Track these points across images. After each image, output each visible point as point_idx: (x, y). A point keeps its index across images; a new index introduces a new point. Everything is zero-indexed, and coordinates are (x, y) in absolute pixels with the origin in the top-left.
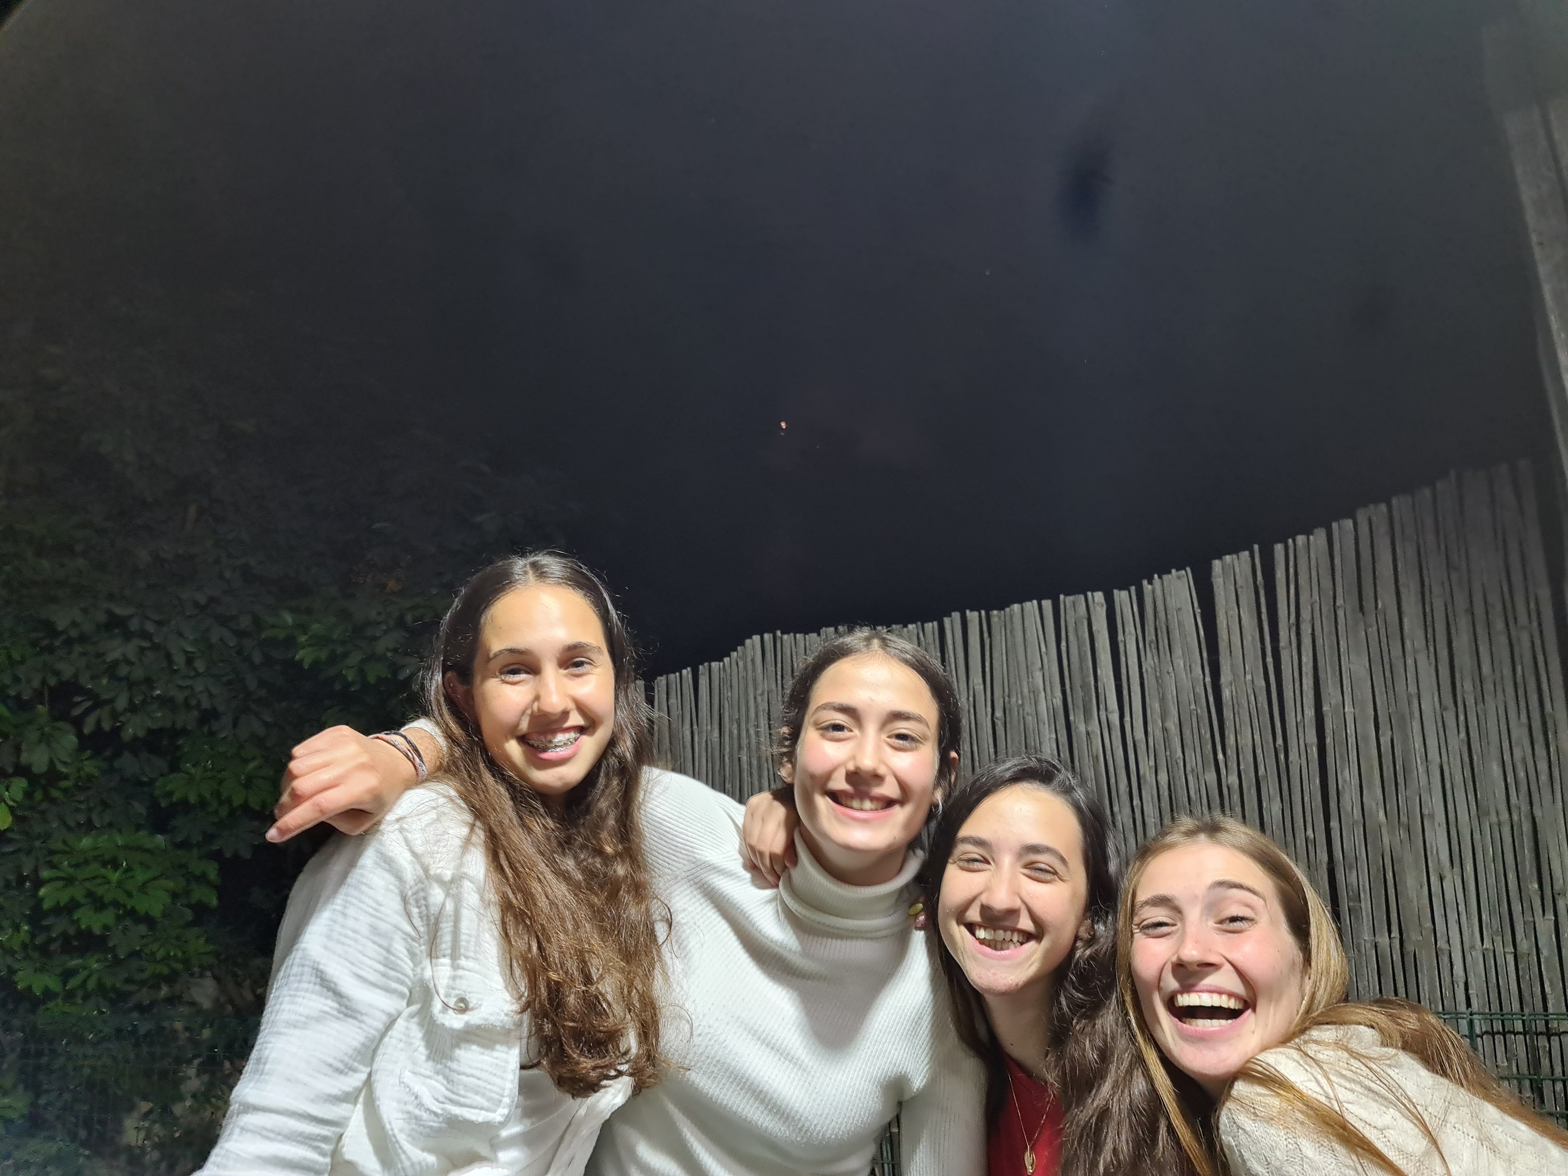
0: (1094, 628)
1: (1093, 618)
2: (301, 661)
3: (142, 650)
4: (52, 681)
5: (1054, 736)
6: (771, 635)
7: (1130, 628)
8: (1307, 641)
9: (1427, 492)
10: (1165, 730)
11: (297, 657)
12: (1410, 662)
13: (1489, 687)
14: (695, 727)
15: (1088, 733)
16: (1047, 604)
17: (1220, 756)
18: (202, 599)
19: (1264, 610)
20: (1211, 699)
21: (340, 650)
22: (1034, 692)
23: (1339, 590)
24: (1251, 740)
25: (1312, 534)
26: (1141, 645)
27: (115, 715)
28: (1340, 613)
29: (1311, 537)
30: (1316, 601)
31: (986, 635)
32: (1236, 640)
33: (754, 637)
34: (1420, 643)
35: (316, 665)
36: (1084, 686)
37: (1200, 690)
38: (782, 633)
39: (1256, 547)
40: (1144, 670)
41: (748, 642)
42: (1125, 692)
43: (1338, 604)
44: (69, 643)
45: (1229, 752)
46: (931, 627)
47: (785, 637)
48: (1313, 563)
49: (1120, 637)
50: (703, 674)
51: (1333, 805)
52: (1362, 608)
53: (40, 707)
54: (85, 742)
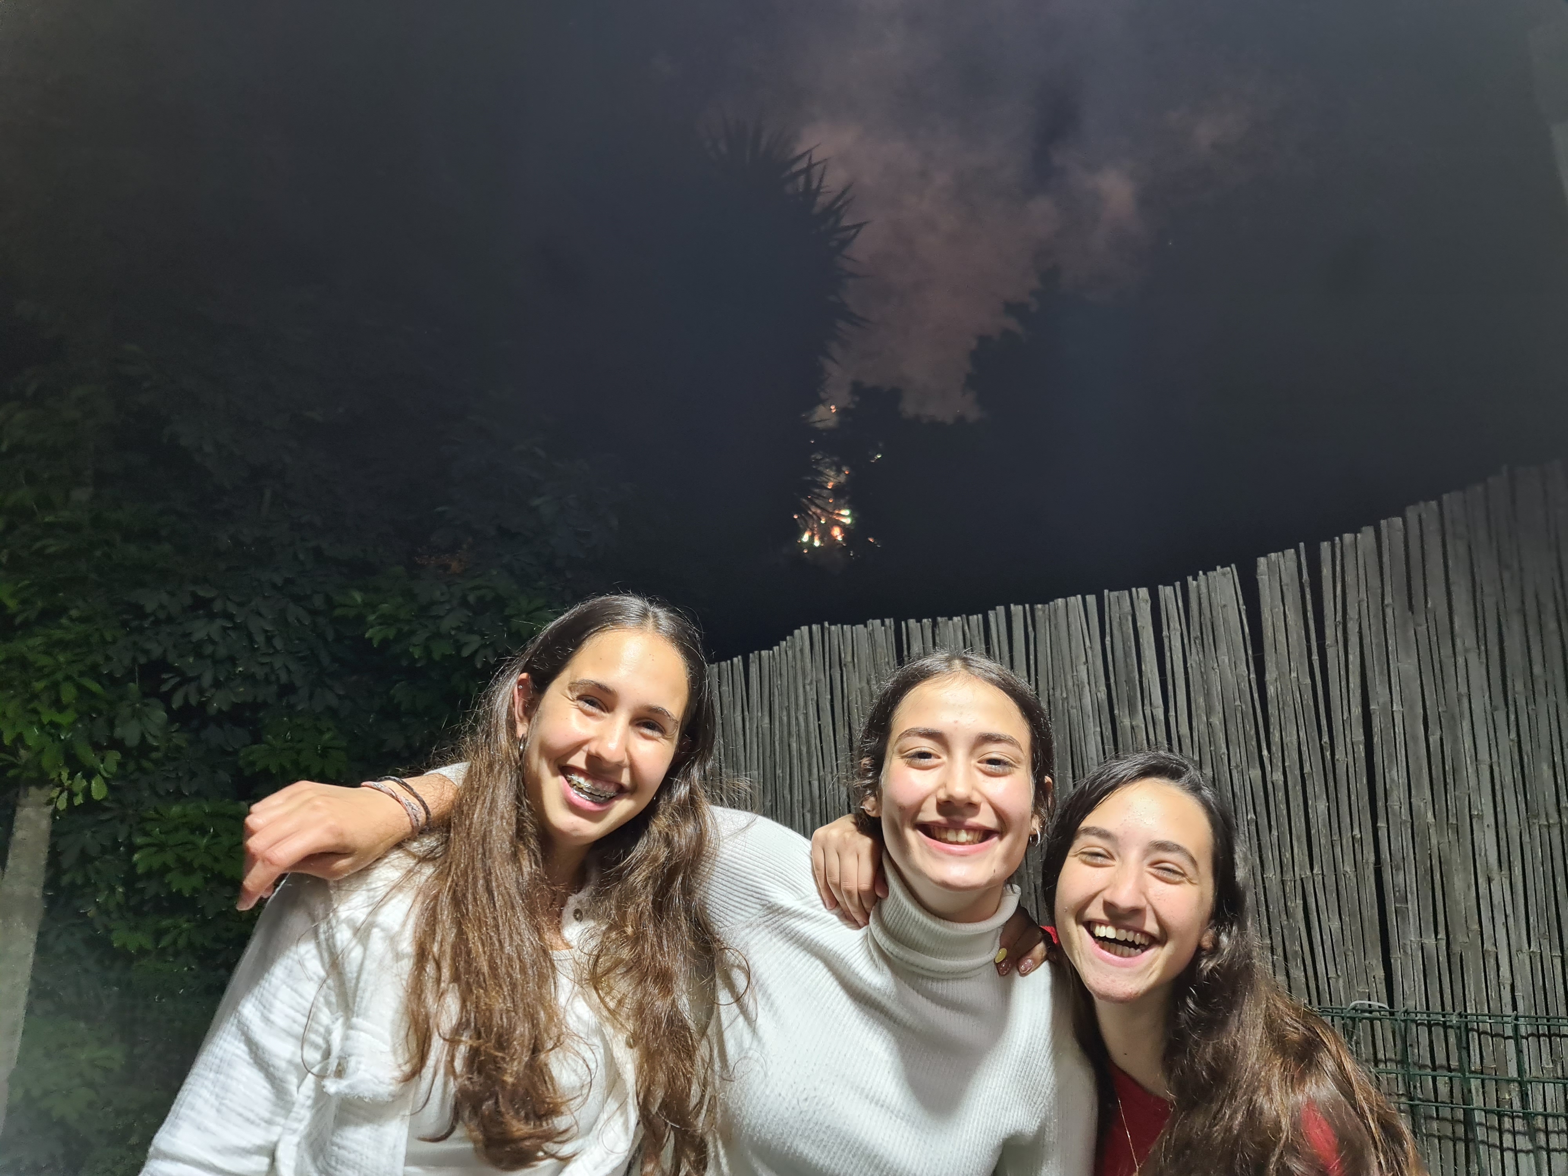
0: (1139, 624)
1: (1137, 614)
2: (370, 639)
3: (225, 629)
4: (143, 660)
5: (1098, 729)
6: (819, 626)
7: (1174, 624)
8: (1354, 640)
9: (1479, 488)
10: (1209, 724)
11: (367, 636)
12: (1461, 660)
13: (1540, 686)
14: (746, 713)
15: (1132, 728)
16: (1091, 599)
17: (1265, 753)
18: (279, 581)
19: (1309, 607)
20: (1256, 696)
21: (406, 628)
22: (1079, 686)
23: (1388, 588)
24: (1296, 737)
25: (1360, 532)
26: (1186, 641)
27: (201, 691)
28: (1389, 611)
29: (1359, 535)
30: (1363, 600)
31: (1030, 629)
32: (1282, 637)
33: (803, 628)
34: (1471, 642)
35: (385, 642)
36: (1129, 681)
37: (1245, 686)
38: (830, 624)
39: (1302, 545)
40: (1189, 665)
41: (796, 632)
42: (1170, 688)
43: (1386, 602)
44: (157, 622)
45: (1274, 749)
46: (976, 619)
47: (833, 628)
48: (1361, 561)
49: (1165, 633)
50: (753, 662)
51: (1380, 804)
52: (1411, 607)
53: (131, 684)
54: (174, 716)
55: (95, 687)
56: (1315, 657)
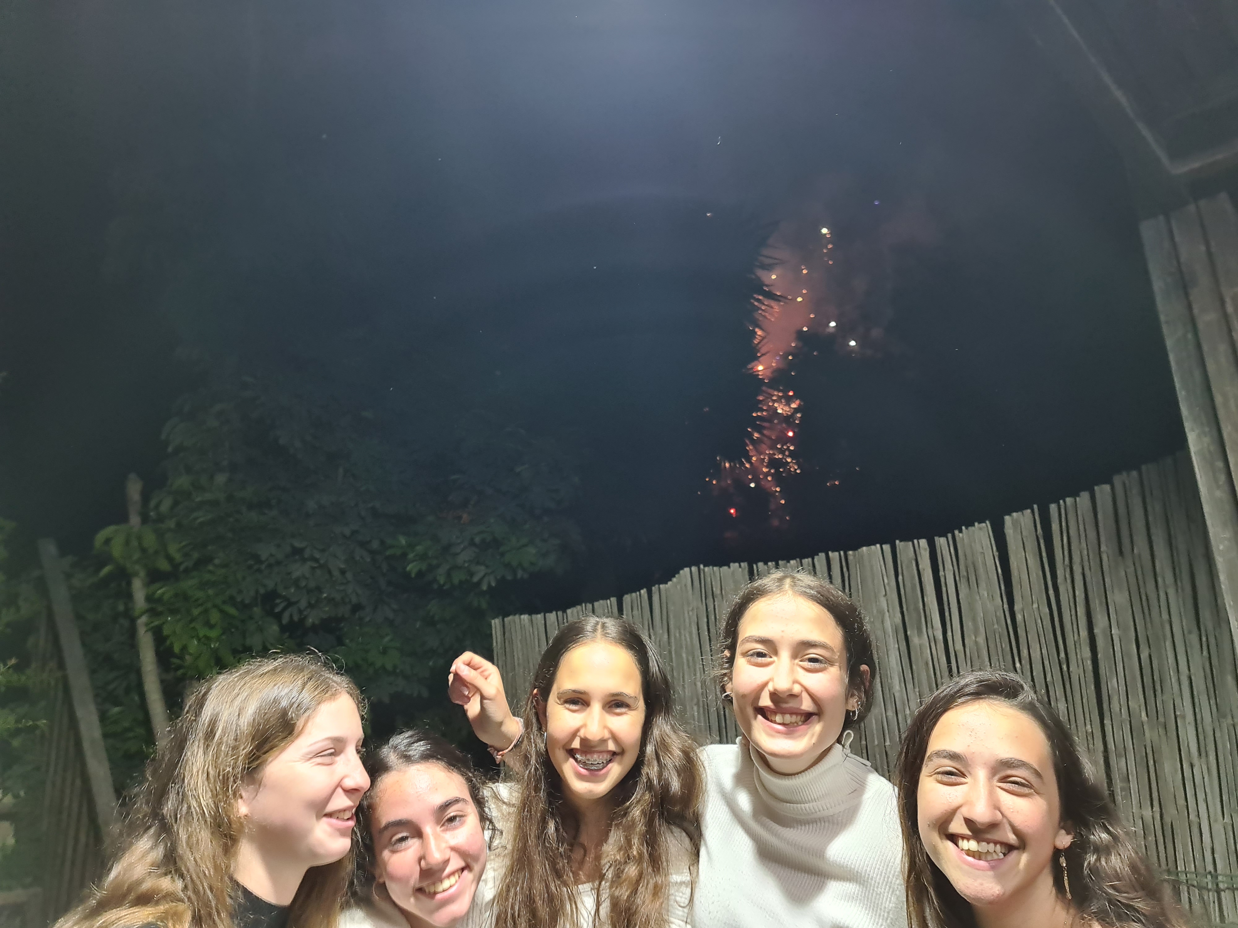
0: (920, 567)
1: (919, 559)
2: (410, 572)
4: (262, 591)
5: (897, 646)
6: (696, 568)
7: (948, 565)
8: (1079, 580)
9: (1169, 460)
10: (976, 641)
11: (408, 568)
12: (1162, 594)
14: (651, 630)
15: (921, 646)
16: (887, 547)
18: (348, 533)
19: (1044, 554)
20: (1009, 623)
21: (434, 563)
22: (881, 612)
23: (1103, 539)
24: (1039, 653)
25: (1079, 496)
26: (957, 578)
28: (1105, 557)
29: (1078, 499)
30: (1084, 548)
31: (845, 570)
32: (1025, 577)
33: (683, 569)
34: (1170, 579)
35: (420, 574)
36: (917, 609)
37: (1001, 614)
38: (703, 566)
39: (1035, 506)
40: (960, 596)
41: (681, 572)
42: (947, 614)
43: (1102, 550)
44: (270, 566)
45: (1023, 662)
46: (806, 562)
47: (706, 569)
48: (1080, 518)
49: (941, 573)
50: (655, 593)
51: (1105, 706)
52: (1121, 553)
53: (255, 609)
54: (283, 629)
55: (232, 611)
56: (1051, 592)
